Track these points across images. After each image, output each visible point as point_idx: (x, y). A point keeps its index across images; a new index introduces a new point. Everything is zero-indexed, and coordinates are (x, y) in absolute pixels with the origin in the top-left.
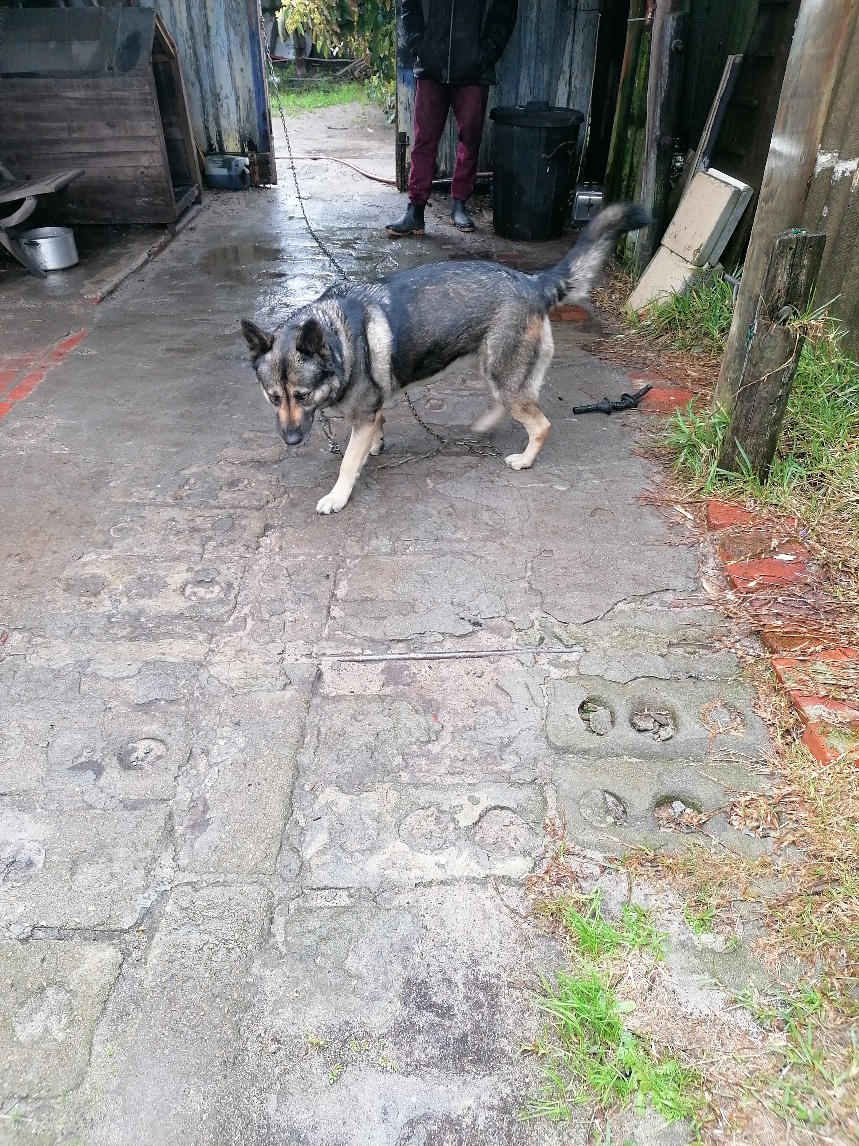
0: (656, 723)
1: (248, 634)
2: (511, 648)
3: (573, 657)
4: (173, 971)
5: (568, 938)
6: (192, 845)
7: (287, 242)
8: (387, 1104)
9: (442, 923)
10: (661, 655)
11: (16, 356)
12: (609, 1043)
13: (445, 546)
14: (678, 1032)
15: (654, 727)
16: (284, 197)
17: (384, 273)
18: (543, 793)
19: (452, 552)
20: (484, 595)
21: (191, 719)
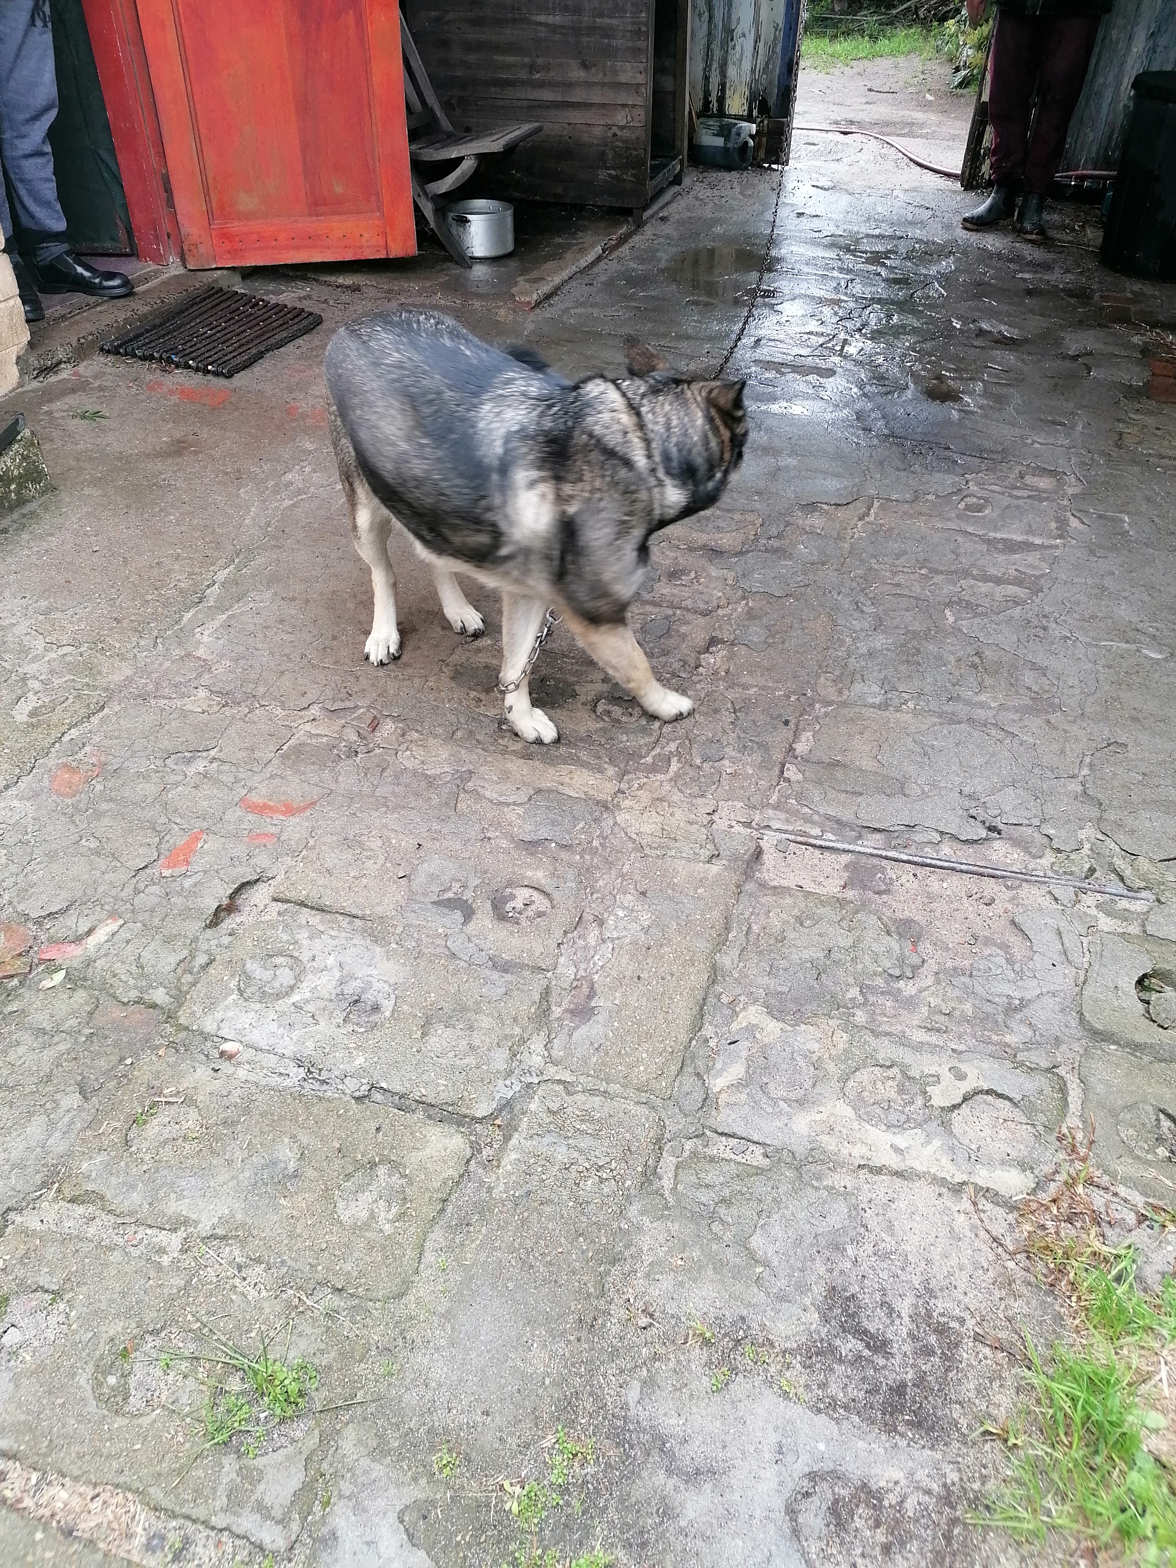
1: (671, 780)
2: (1042, 874)
3: (1138, 906)
4: (530, 1187)
5: (1074, 1299)
6: (571, 1035)
7: (792, 248)
8: (784, 1441)
9: (890, 1227)
12: (1117, 1460)
13: (962, 710)
16: (796, 184)
17: (924, 305)
18: (1063, 1090)
19: (970, 720)
20: (1010, 790)
21: (585, 874)
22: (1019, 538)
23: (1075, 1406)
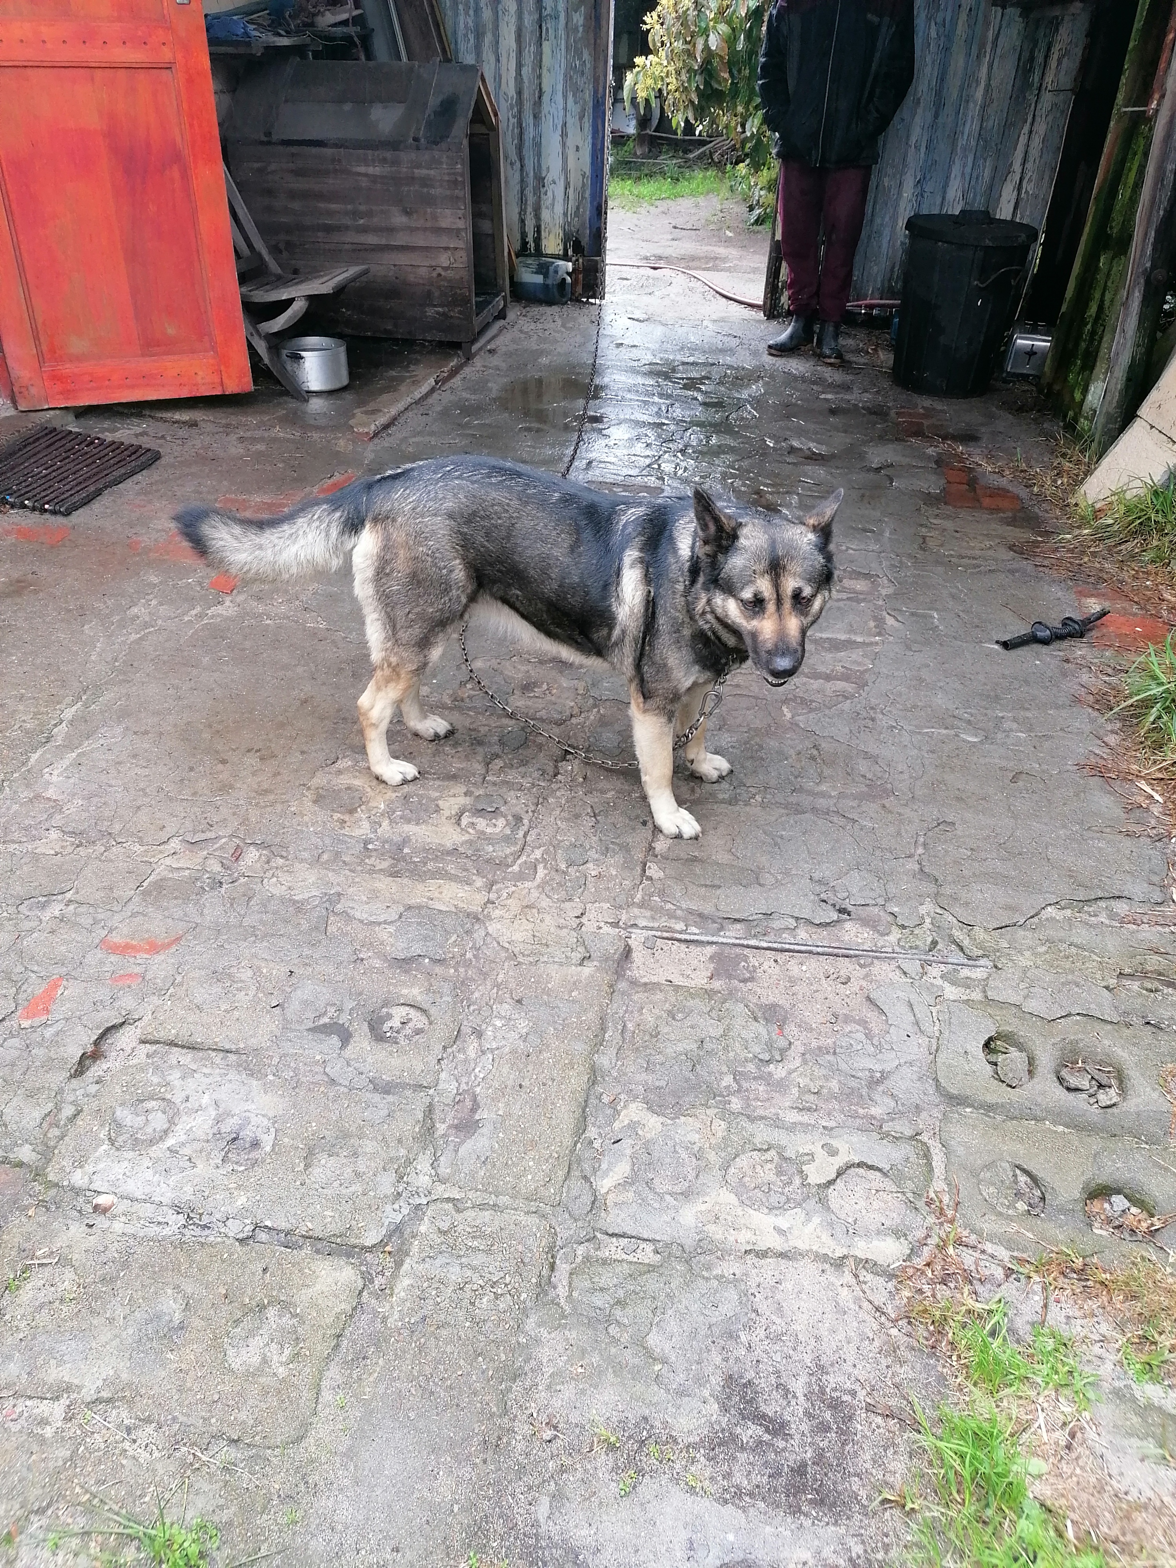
0: (1094, 1082)
1: (538, 886)
2: (890, 950)
3: (978, 974)
4: (424, 1312)
5: (954, 1358)
6: (457, 1151)
7: (614, 377)
8: (694, 1537)
9: (779, 1309)
10: (1107, 988)
11: (267, 499)
12: (1007, 1511)
13: (806, 800)
14: (1107, 1514)
15: (1091, 1087)
16: (613, 316)
17: (739, 426)
18: (927, 1156)
19: (814, 810)
20: (855, 873)
21: (461, 987)
22: (843, 637)
23: (964, 1462)
